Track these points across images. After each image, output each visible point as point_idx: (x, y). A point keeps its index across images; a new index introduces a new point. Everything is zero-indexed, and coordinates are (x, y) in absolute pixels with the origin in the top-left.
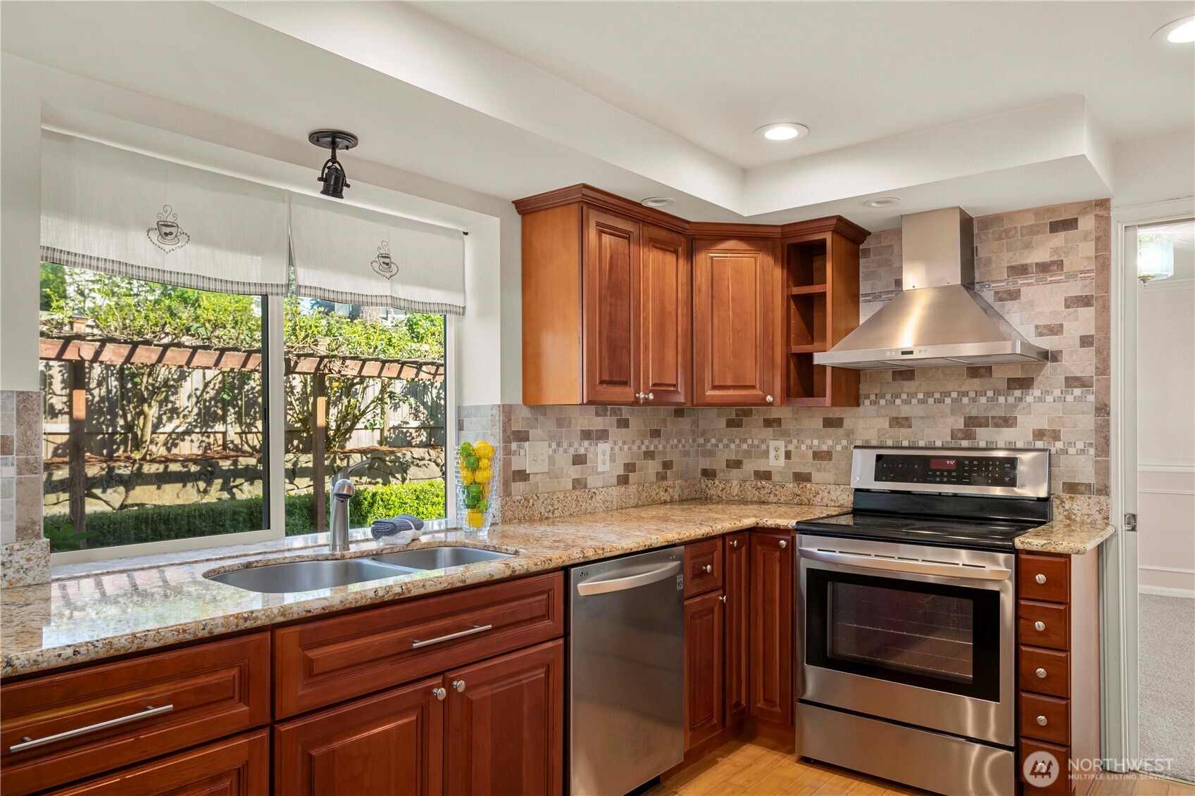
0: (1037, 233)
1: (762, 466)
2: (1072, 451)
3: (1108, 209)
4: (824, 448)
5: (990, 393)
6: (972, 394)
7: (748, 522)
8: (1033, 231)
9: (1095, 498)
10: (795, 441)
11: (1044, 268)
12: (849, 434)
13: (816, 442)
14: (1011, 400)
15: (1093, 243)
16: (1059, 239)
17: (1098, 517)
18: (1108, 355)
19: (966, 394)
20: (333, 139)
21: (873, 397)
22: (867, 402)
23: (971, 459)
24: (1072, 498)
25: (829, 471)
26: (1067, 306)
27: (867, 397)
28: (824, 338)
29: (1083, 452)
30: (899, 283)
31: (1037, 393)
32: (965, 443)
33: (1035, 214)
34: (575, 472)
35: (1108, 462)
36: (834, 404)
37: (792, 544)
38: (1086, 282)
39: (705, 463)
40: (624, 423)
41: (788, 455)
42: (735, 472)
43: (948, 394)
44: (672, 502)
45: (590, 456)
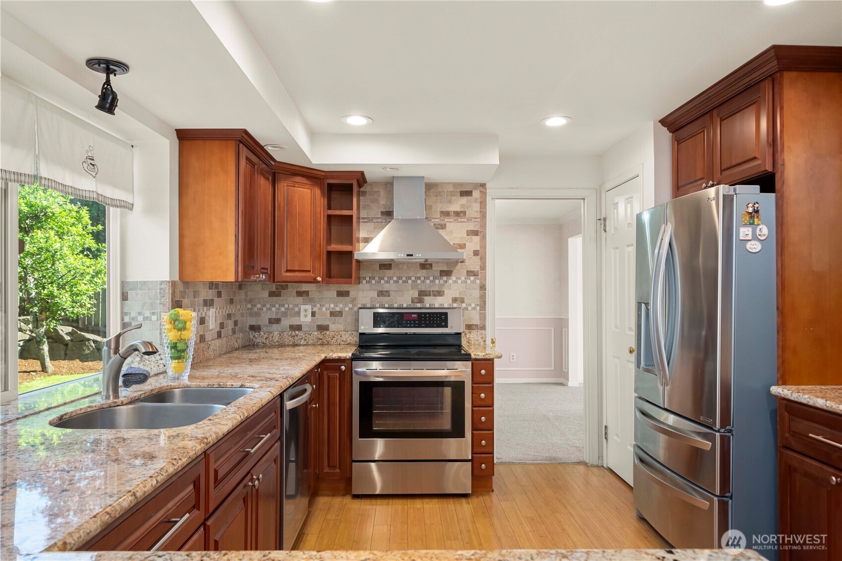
0: (454, 196)
1: (295, 321)
2: (470, 308)
3: (485, 189)
4: (338, 309)
5: (431, 278)
6: (422, 278)
8: (452, 194)
9: (480, 332)
10: (318, 305)
11: (457, 214)
12: (353, 300)
13: (332, 306)
14: (442, 282)
15: (479, 205)
16: (464, 200)
17: (481, 341)
18: (485, 261)
19: (419, 278)
21: (368, 279)
22: (364, 282)
23: (425, 313)
24: (470, 332)
25: (340, 323)
26: (468, 235)
27: (365, 278)
28: (351, 242)
29: (474, 309)
31: (454, 278)
32: (419, 305)
33: (454, 186)
34: (201, 330)
35: (485, 313)
37: (350, 369)
38: (476, 223)
39: (253, 321)
40: (220, 295)
41: (313, 314)
42: (275, 326)
43: (410, 278)
44: (239, 348)
45: (207, 318)
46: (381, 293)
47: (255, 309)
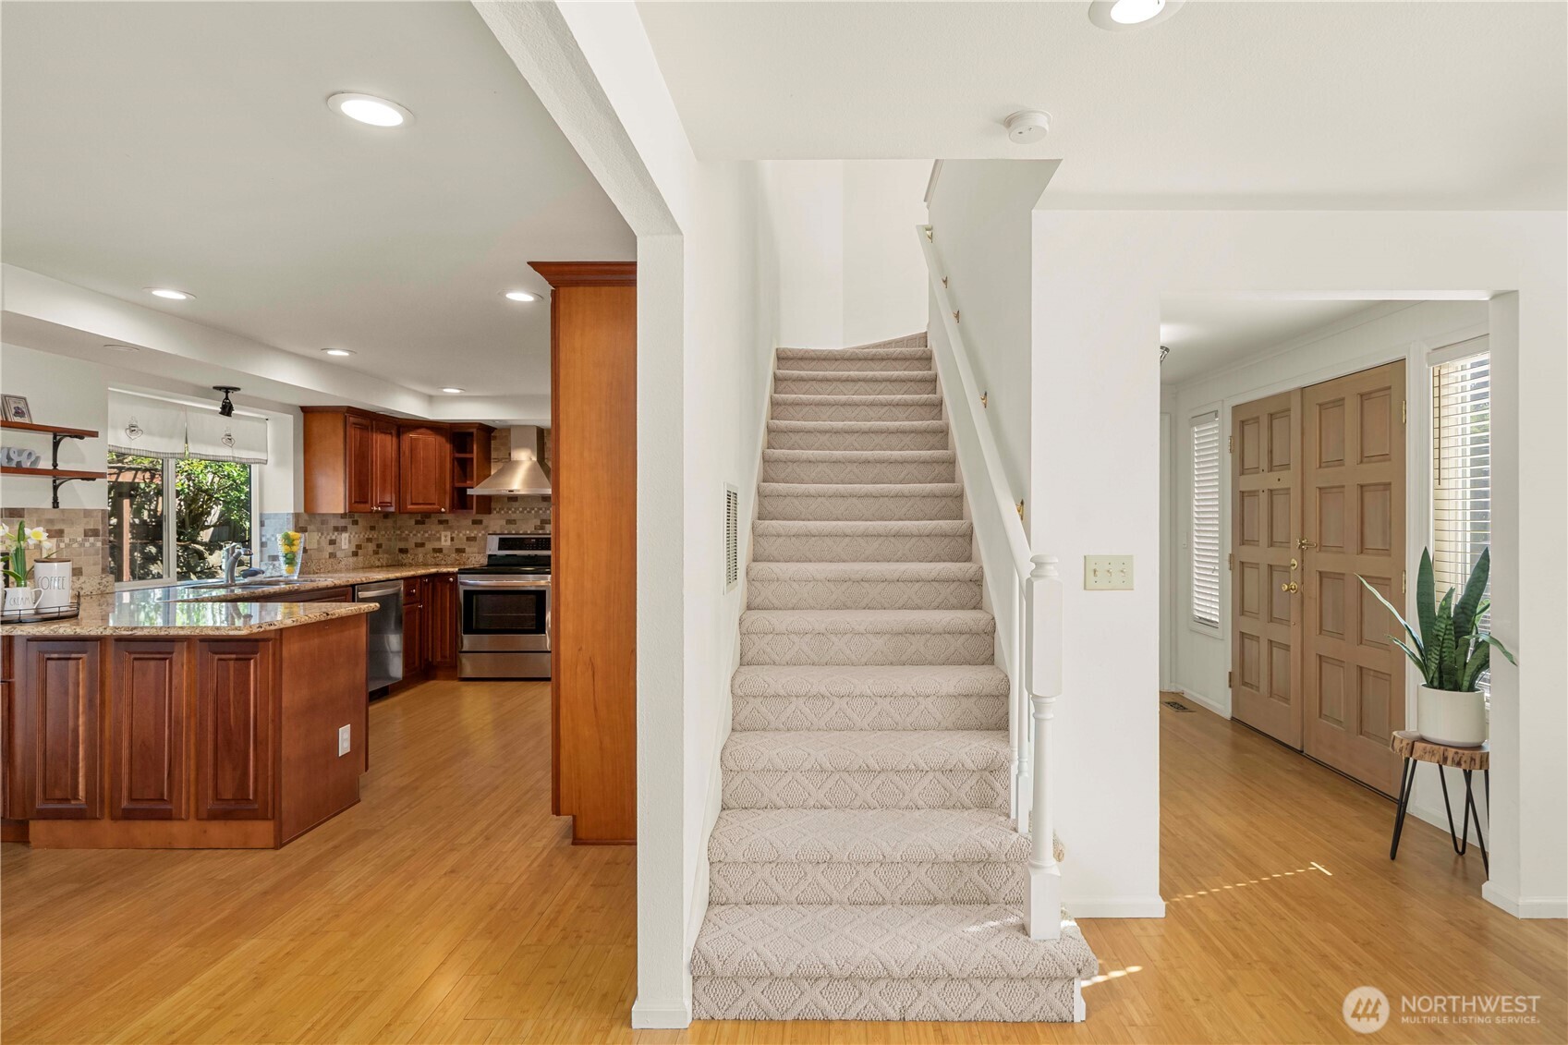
1: (437, 545)
4: (473, 535)
6: (543, 510)
7: (433, 570)
10: (456, 532)
12: (486, 527)
13: (468, 532)
19: (541, 509)
20: (227, 390)
21: (497, 511)
22: (495, 513)
23: (542, 539)
25: (475, 547)
27: (495, 509)
28: (472, 479)
30: (510, 454)
32: (540, 532)
34: (330, 549)
36: (477, 513)
37: (456, 580)
39: (402, 545)
40: (355, 523)
41: (452, 539)
42: (420, 549)
43: (532, 510)
44: (382, 567)
45: (338, 540)
46: (510, 522)
47: (404, 535)
